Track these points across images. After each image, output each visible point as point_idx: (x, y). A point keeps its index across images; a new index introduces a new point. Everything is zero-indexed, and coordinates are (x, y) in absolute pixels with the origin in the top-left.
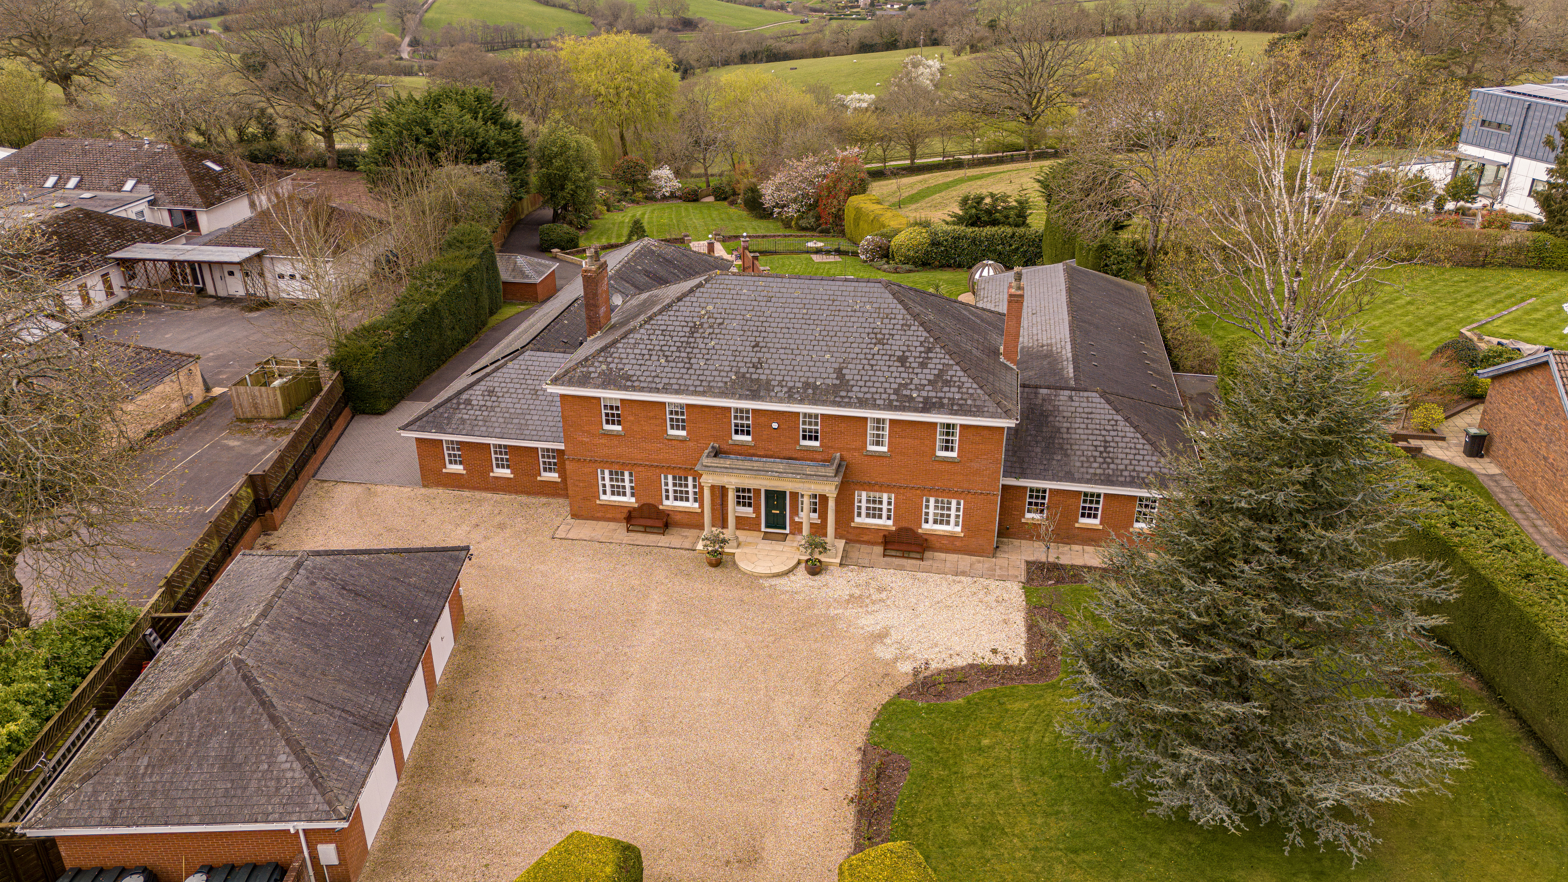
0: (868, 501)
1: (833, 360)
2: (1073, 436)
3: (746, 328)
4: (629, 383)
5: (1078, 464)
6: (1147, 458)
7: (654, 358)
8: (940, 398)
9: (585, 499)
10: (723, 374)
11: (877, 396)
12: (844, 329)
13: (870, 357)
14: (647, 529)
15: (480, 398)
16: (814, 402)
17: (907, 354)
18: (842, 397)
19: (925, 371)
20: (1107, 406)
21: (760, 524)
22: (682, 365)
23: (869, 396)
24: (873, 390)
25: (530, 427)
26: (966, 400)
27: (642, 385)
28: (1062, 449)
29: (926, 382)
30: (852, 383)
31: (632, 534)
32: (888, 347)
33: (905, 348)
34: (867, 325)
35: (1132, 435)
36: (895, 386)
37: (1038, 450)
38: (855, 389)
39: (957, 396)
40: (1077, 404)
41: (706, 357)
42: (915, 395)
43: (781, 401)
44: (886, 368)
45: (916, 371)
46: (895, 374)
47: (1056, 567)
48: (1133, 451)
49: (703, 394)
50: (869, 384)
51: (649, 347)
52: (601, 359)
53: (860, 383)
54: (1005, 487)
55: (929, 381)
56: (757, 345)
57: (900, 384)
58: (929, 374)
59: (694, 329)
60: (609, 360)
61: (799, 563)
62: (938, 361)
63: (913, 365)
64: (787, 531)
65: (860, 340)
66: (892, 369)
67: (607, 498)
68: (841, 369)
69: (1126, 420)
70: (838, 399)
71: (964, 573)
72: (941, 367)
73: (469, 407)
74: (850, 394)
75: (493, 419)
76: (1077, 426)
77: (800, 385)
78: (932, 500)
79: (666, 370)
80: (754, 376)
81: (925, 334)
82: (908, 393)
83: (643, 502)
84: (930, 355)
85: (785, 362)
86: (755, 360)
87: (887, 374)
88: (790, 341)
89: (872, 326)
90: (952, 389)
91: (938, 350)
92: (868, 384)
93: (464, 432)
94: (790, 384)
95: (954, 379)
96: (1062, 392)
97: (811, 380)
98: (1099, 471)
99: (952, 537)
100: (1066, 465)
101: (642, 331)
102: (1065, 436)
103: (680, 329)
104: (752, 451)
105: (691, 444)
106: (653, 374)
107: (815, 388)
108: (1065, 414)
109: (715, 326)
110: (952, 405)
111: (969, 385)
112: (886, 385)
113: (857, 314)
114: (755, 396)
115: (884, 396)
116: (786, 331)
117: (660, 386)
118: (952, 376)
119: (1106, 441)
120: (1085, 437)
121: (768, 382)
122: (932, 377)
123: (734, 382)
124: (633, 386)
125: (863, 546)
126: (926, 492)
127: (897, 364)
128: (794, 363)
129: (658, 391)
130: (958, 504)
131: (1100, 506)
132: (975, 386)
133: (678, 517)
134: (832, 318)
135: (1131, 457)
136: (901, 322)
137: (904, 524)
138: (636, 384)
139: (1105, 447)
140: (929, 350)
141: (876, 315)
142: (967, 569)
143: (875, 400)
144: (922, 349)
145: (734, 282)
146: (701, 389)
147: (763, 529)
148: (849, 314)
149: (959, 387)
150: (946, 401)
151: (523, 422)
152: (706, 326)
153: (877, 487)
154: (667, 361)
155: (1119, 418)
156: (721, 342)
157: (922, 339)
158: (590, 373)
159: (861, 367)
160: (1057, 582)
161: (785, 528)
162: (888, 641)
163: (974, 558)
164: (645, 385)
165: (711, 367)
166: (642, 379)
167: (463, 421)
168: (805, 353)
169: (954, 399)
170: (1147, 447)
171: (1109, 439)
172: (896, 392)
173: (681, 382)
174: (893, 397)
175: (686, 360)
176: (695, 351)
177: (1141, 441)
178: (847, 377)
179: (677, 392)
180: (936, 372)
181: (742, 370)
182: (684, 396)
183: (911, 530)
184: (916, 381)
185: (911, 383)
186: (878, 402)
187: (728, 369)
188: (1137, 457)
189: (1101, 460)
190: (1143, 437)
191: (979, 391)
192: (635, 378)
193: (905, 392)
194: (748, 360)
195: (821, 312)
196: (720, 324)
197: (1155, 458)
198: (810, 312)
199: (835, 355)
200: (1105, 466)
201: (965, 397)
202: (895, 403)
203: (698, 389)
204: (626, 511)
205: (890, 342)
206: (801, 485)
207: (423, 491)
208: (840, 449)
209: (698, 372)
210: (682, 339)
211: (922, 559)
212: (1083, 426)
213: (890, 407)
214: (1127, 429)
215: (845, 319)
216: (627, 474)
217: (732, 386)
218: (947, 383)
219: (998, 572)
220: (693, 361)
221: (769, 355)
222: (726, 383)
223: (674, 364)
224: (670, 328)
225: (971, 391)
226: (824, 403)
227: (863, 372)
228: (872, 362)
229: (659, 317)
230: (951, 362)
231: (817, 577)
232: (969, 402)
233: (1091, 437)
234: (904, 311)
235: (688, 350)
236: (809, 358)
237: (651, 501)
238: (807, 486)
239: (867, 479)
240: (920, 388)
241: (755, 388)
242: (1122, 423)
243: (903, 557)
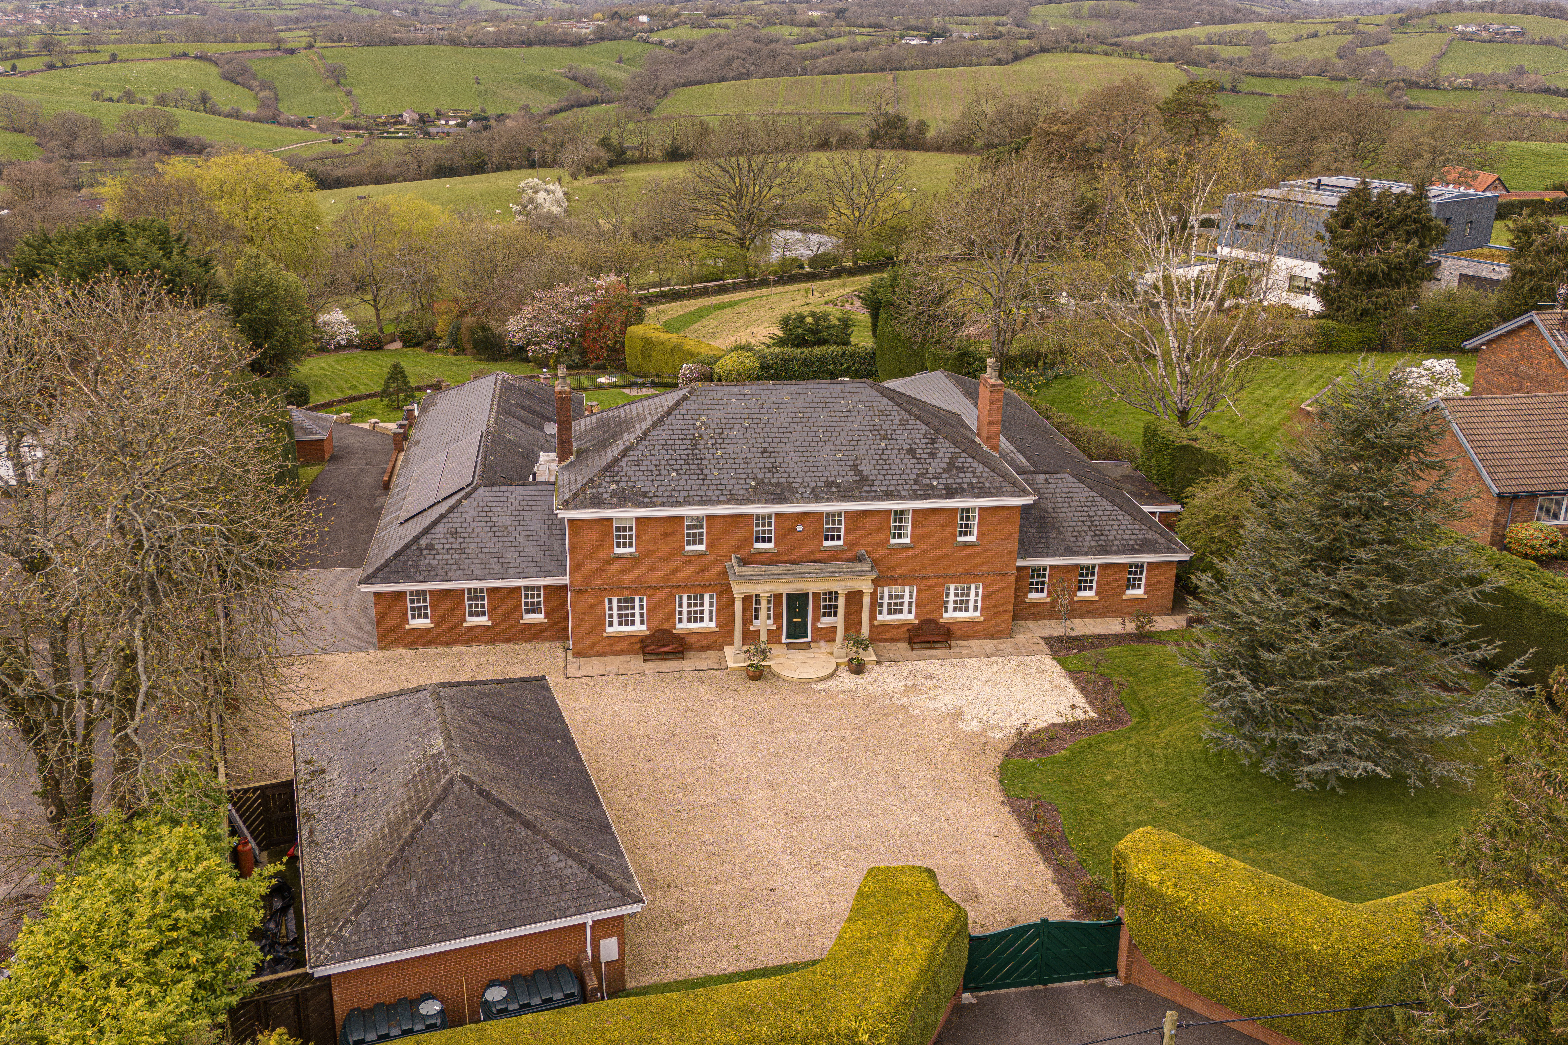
1: (845, 458)
3: (747, 436)
7: (664, 473)
8: (959, 484)
10: (740, 482)
11: (900, 488)
12: (845, 429)
13: (880, 452)
16: (842, 499)
17: (914, 446)
18: (867, 492)
19: (936, 460)
22: (695, 477)
23: (892, 488)
24: (895, 482)
26: (983, 483)
27: (661, 500)
29: (941, 471)
30: (871, 478)
32: (894, 442)
33: (910, 442)
34: (866, 423)
36: (914, 477)
38: (876, 483)
39: (974, 481)
41: (718, 467)
42: (935, 484)
43: (808, 501)
44: (899, 461)
45: (928, 461)
46: (909, 466)
50: (889, 477)
51: (654, 462)
52: (607, 479)
53: (879, 477)
55: (944, 469)
56: (765, 451)
57: (917, 475)
58: (940, 463)
59: (695, 441)
60: (617, 479)
62: (944, 450)
63: (924, 456)
65: (865, 438)
66: (905, 461)
68: (856, 466)
70: (863, 495)
72: (949, 455)
74: (873, 488)
77: (822, 484)
79: (681, 483)
80: (773, 481)
81: (924, 427)
82: (928, 482)
84: (936, 445)
85: (799, 464)
86: (769, 465)
87: (902, 467)
88: (796, 444)
89: (871, 423)
90: (968, 475)
91: (942, 440)
92: (887, 477)
94: (812, 485)
95: (966, 465)
97: (831, 479)
101: (640, 447)
103: (680, 442)
106: (669, 488)
107: (838, 486)
109: (716, 436)
110: (973, 489)
111: (981, 470)
112: (905, 477)
113: (854, 413)
115: (907, 487)
116: (789, 435)
117: (681, 499)
118: (963, 463)
121: (789, 485)
122: (945, 466)
123: (755, 489)
124: (650, 502)
127: (907, 456)
128: (807, 464)
129: (680, 504)
132: (987, 470)
134: (830, 419)
136: (898, 418)
138: (655, 500)
140: (933, 441)
141: (871, 413)
143: (899, 491)
144: (927, 441)
148: (846, 414)
149: (974, 473)
150: (965, 486)
152: (706, 437)
154: (678, 475)
156: (728, 451)
157: (923, 432)
158: (602, 494)
159: (875, 462)
164: (664, 500)
165: (726, 477)
166: (659, 494)
168: (816, 454)
169: (972, 483)
172: (916, 482)
174: (915, 487)
175: (698, 472)
176: (704, 462)
178: (865, 473)
179: (701, 503)
180: (947, 460)
181: (759, 476)
184: (931, 470)
185: (927, 473)
186: (903, 493)
187: (745, 476)
191: (992, 474)
192: (651, 494)
193: (924, 482)
194: (762, 466)
195: (817, 414)
196: (720, 434)
198: (807, 415)
199: (846, 453)
201: (982, 480)
202: (919, 492)
205: (894, 436)
209: (715, 482)
210: (687, 452)
213: (915, 496)
215: (843, 419)
217: (755, 493)
218: (961, 470)
220: (705, 472)
221: (781, 460)
222: (747, 490)
223: (687, 477)
224: (669, 442)
225: (985, 475)
226: (851, 499)
227: (878, 467)
228: (884, 457)
230: (958, 450)
232: (987, 485)
235: (697, 462)
236: (821, 459)
240: (937, 476)
241: (779, 491)
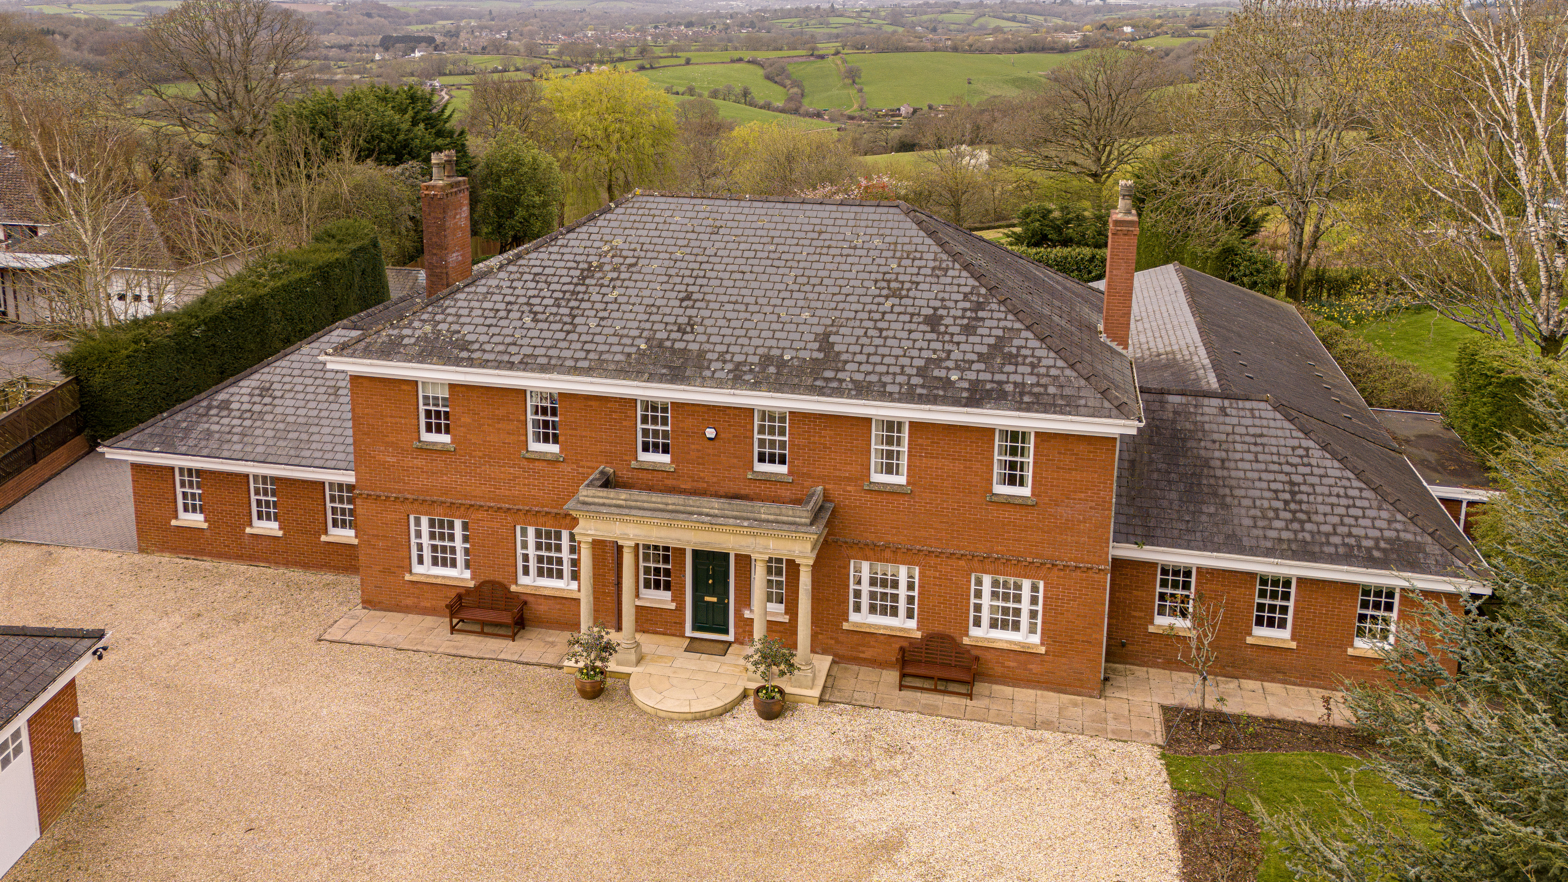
0: (873, 582)
1: (815, 320)
2: (1233, 474)
3: (672, 272)
4: (464, 354)
5: (1247, 522)
6: (1370, 513)
7: (514, 315)
8: (1000, 383)
9: (387, 571)
10: (625, 341)
11: (888, 379)
12: (835, 274)
13: (877, 316)
14: (487, 628)
15: (246, 399)
16: (778, 386)
17: (941, 312)
18: (827, 380)
19: (972, 339)
20: (1287, 425)
21: (682, 624)
22: (558, 326)
23: (873, 378)
24: (882, 369)
25: (314, 446)
26: (1045, 386)
27: (486, 356)
28: (1215, 494)
29: (974, 357)
30: (844, 357)
31: (458, 637)
32: (909, 302)
33: (938, 304)
34: (874, 268)
35: (1338, 473)
36: (921, 363)
37: (1174, 495)
38: (848, 367)
39: (1030, 380)
40: (1235, 421)
41: (601, 314)
42: (954, 378)
43: (720, 384)
44: (905, 335)
45: (956, 339)
46: (920, 344)
47: (1219, 718)
48: (1344, 502)
49: (588, 372)
50: (875, 359)
51: (508, 299)
52: (425, 316)
53: (858, 358)
54: (1118, 564)
55: (980, 354)
56: (688, 298)
57: (929, 360)
58: (980, 343)
59: (588, 272)
60: (439, 317)
61: (745, 695)
62: (994, 323)
63: (951, 329)
64: (731, 637)
65: (862, 291)
66: (914, 336)
67: (425, 570)
68: (827, 335)
69: (1324, 448)
70: (818, 383)
71: (1047, 725)
72: (1000, 333)
73: (225, 413)
74: (840, 375)
75: (258, 432)
76: (1238, 456)
77: (756, 359)
78: (987, 580)
79: (531, 333)
80: (678, 345)
81: (972, 282)
82: (943, 373)
83: (483, 578)
84: (981, 314)
85: (733, 324)
86: (683, 320)
87: (906, 344)
88: (744, 292)
89: (883, 269)
90: (1021, 369)
91: (995, 306)
92: (873, 359)
93: (205, 452)
94: (739, 358)
95: (1024, 352)
96: (1206, 401)
97: (775, 352)
98: (1285, 535)
99: (1023, 655)
100: (1225, 522)
101: (502, 275)
102: (1219, 473)
103: (565, 272)
104: (670, 482)
105: (566, 468)
106: (508, 340)
107: (781, 364)
108: (1216, 436)
109: (623, 268)
110: (1022, 394)
111: (1051, 362)
112: (906, 361)
113: (859, 252)
114: (676, 376)
115: (900, 379)
116: (739, 276)
117: (516, 359)
118: (1019, 348)
119: (1292, 483)
120: (1256, 475)
121: (701, 354)
122: (984, 349)
123: (641, 354)
124: (470, 359)
125: (864, 670)
126: (975, 564)
127: (923, 327)
128: (747, 325)
129: (511, 366)
130: (1035, 588)
131: (1291, 604)
132: (1060, 363)
133: (542, 608)
134: (816, 257)
135: (1342, 511)
136: (931, 264)
137: (938, 628)
138: (476, 355)
139: (1293, 493)
140: (979, 306)
141: (890, 254)
142: (1054, 717)
143: (884, 385)
144: (967, 305)
145: (661, 206)
146: (585, 364)
147: (689, 632)
148: (845, 252)
149: (1033, 366)
150: (1009, 388)
151: (304, 436)
152: (607, 268)
153: (888, 554)
154: (535, 320)
155: (1311, 444)
156: (630, 292)
157: (967, 289)
158: (403, 337)
159: (861, 332)
160: (1225, 747)
161: (726, 632)
162: (902, 858)
163: (1065, 698)
164: (491, 357)
165: (606, 331)
166: (488, 347)
167: (209, 434)
168: (768, 309)
169: (1023, 384)
170: (1368, 494)
171: (1298, 479)
172: (922, 372)
173: (553, 352)
174: (915, 380)
175: (567, 319)
176: (584, 305)
177: (1356, 483)
178: (837, 348)
179: (544, 369)
180: (992, 341)
181: (659, 335)
182: (555, 376)
183: (952, 639)
184: (956, 355)
185: (948, 358)
186: (889, 388)
187: (636, 333)
188: (1352, 511)
189: (1288, 516)
190: (1358, 477)
191: (1068, 372)
192: (476, 346)
193: (936, 373)
194: (671, 319)
195: (799, 249)
196: (631, 265)
197: (1385, 514)
198: (781, 248)
199: (819, 313)
200: (1296, 526)
201: (1043, 381)
202: (919, 391)
203: (580, 364)
204: (453, 594)
205: (911, 294)
206: (750, 540)
207: (137, 558)
208: (823, 479)
209: (584, 338)
210: (565, 288)
211: (970, 696)
212: (1250, 457)
213: (910, 396)
214: (1328, 463)
215: (838, 259)
216: (458, 524)
217: (638, 362)
218: (1012, 359)
219: (1112, 725)
220: (577, 320)
221: (707, 313)
222: (629, 355)
223: (545, 326)
224: (548, 271)
225: (1053, 372)
226: (795, 388)
227: (864, 340)
228: (880, 325)
229: (534, 255)
230: (1018, 325)
231: (775, 724)
232: (1052, 390)
233: (1264, 476)
234: (935, 248)
235: (573, 304)
236: (774, 318)
237: (499, 578)
238: (761, 541)
239: (870, 538)
240: (962, 366)
241: (678, 363)
242: (1316, 453)
243: (936, 690)
